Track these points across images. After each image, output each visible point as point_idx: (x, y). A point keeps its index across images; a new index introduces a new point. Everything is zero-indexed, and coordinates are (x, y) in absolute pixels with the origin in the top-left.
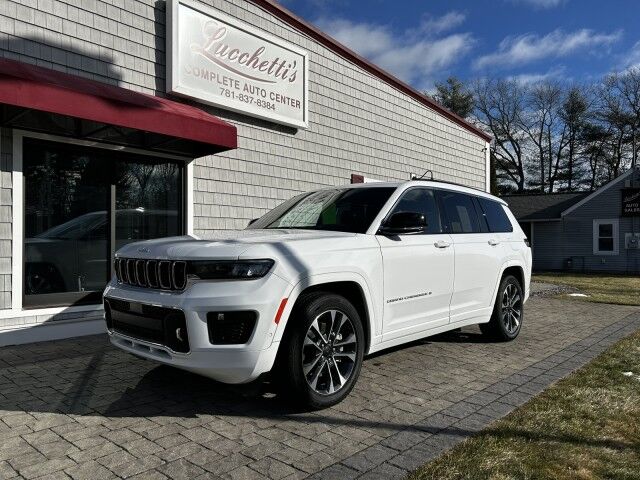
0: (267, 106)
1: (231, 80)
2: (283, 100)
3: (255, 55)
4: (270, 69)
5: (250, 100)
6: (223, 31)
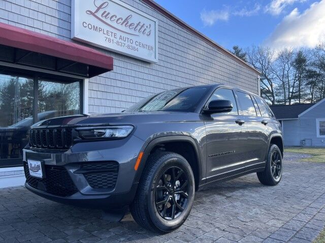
0: (134, 49)
1: (112, 33)
2: (143, 46)
3: (126, 19)
4: (136, 27)
5: (123, 45)
6: (106, 4)
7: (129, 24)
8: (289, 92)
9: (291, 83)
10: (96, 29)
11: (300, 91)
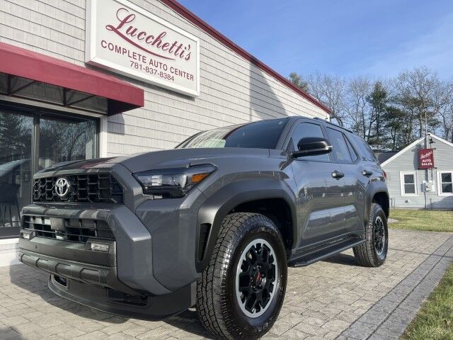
0: (168, 77)
1: (140, 55)
2: (181, 73)
3: (159, 37)
4: (171, 49)
5: (154, 71)
6: (133, 17)
7: (162, 44)
8: (365, 136)
9: (367, 123)
10: (118, 50)
11: (379, 134)
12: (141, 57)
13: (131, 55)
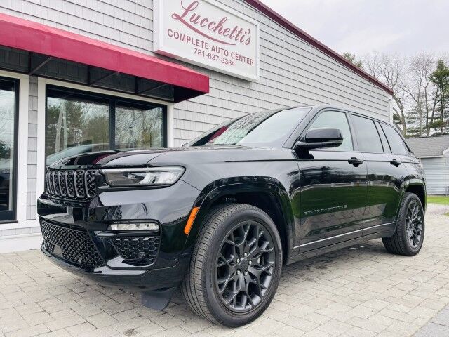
0: (229, 63)
1: (203, 42)
2: (241, 58)
3: (220, 23)
4: (232, 34)
5: (216, 58)
6: (196, 4)
7: (223, 30)
8: (427, 118)
10: (183, 38)
11: (442, 116)
12: (204, 44)
13: (195, 42)
